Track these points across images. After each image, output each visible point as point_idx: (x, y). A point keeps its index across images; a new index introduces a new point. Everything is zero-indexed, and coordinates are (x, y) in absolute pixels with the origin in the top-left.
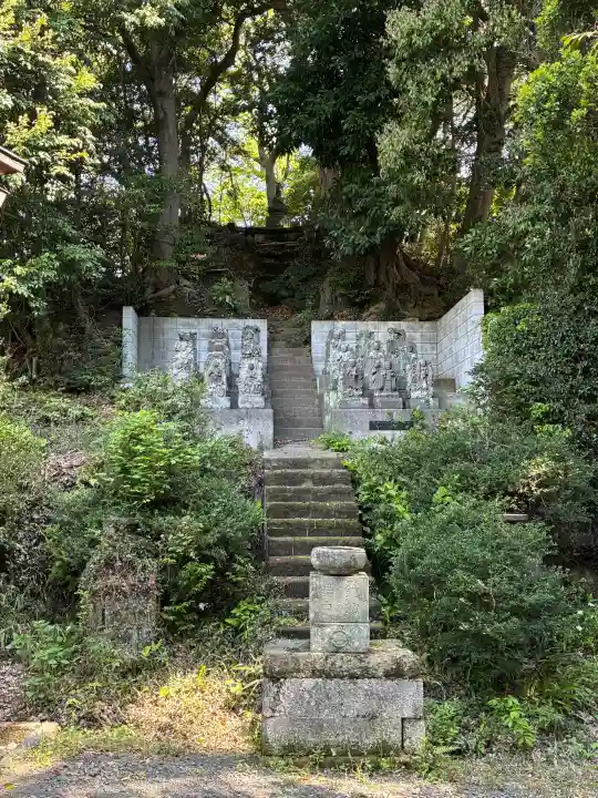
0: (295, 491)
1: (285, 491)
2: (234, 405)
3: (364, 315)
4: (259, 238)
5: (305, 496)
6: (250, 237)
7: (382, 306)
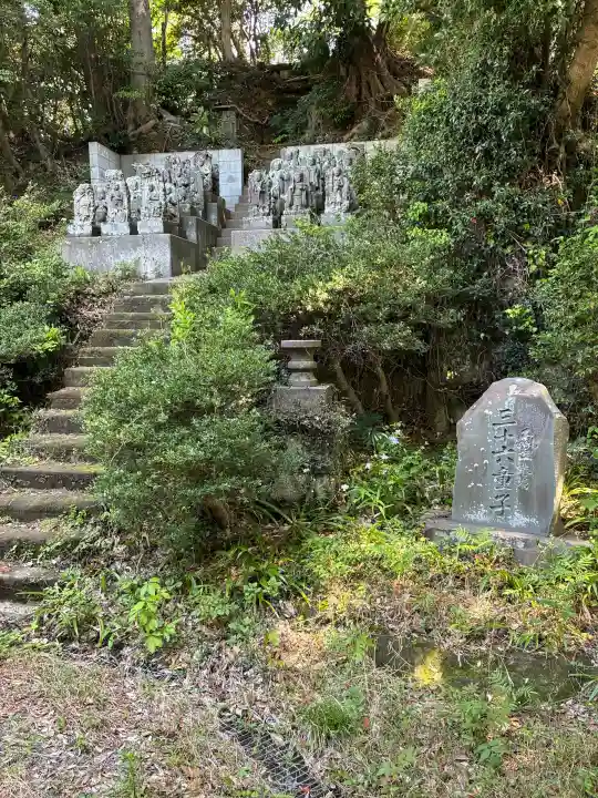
0: (133, 318)
1: (122, 317)
2: (134, 231)
3: (345, 138)
4: (285, 74)
5: (144, 323)
6: (275, 74)
7: (365, 124)
